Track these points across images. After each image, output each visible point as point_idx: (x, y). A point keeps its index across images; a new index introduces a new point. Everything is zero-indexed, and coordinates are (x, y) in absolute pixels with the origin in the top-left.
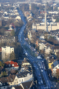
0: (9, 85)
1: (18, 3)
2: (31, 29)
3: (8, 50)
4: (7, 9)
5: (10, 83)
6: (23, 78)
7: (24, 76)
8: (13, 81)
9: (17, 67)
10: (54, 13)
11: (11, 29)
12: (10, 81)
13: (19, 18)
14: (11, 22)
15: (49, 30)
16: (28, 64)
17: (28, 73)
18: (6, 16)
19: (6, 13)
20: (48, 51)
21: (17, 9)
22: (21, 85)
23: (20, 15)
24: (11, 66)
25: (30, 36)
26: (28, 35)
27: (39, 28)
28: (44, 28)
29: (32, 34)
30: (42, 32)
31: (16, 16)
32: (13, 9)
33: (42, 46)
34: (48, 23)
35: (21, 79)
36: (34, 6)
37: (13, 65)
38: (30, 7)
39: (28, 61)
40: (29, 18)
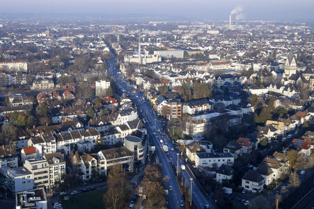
0: (111, 124)
1: (102, 33)
2: (123, 62)
3: (103, 85)
4: (92, 40)
5: (112, 122)
6: (127, 116)
7: (128, 114)
8: (115, 120)
9: (116, 104)
10: (144, 44)
11: (101, 61)
12: (112, 120)
13: (107, 49)
14: (98, 54)
15: (144, 63)
16: (129, 100)
17: (132, 110)
18: (91, 47)
19: (91, 44)
20: (147, 85)
21: (103, 40)
22: (127, 124)
23: (108, 46)
24: (109, 103)
25: (123, 70)
26: (121, 69)
27: (132, 60)
28: (137, 61)
29: (125, 66)
30: (137, 65)
31: (103, 48)
32: (98, 40)
33: (139, 81)
34: (143, 55)
35: (125, 117)
36: (122, 37)
37: (111, 102)
38: (118, 38)
39: (128, 97)
40: (118, 50)
